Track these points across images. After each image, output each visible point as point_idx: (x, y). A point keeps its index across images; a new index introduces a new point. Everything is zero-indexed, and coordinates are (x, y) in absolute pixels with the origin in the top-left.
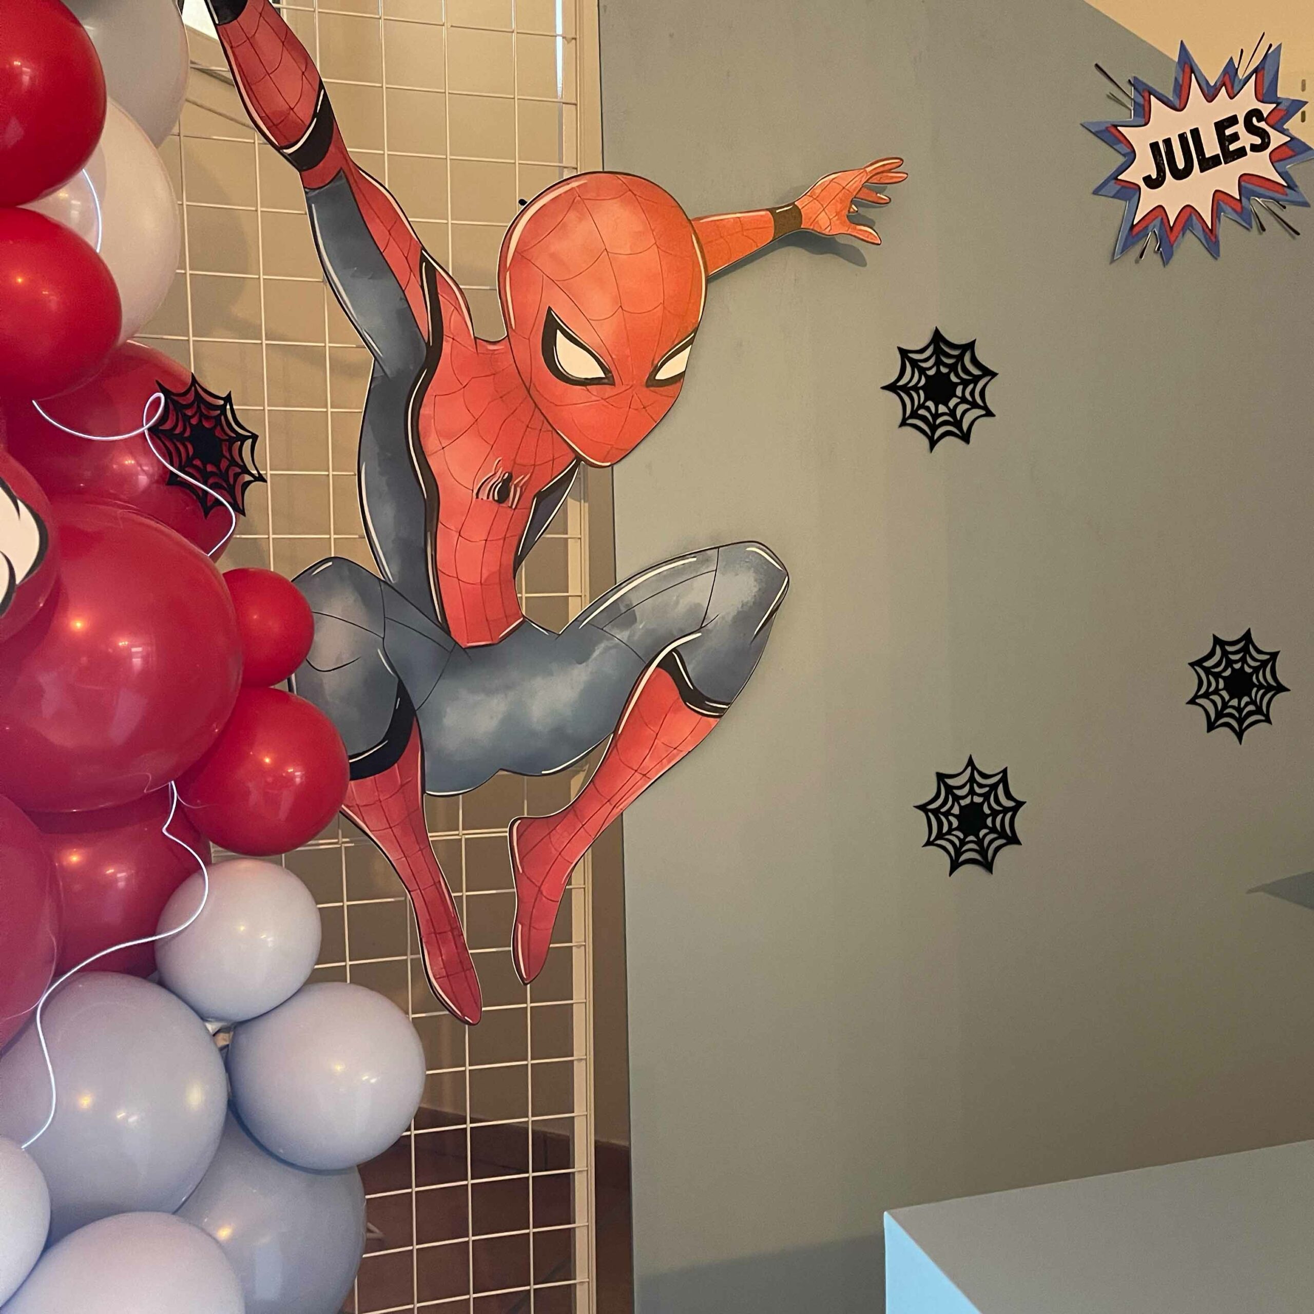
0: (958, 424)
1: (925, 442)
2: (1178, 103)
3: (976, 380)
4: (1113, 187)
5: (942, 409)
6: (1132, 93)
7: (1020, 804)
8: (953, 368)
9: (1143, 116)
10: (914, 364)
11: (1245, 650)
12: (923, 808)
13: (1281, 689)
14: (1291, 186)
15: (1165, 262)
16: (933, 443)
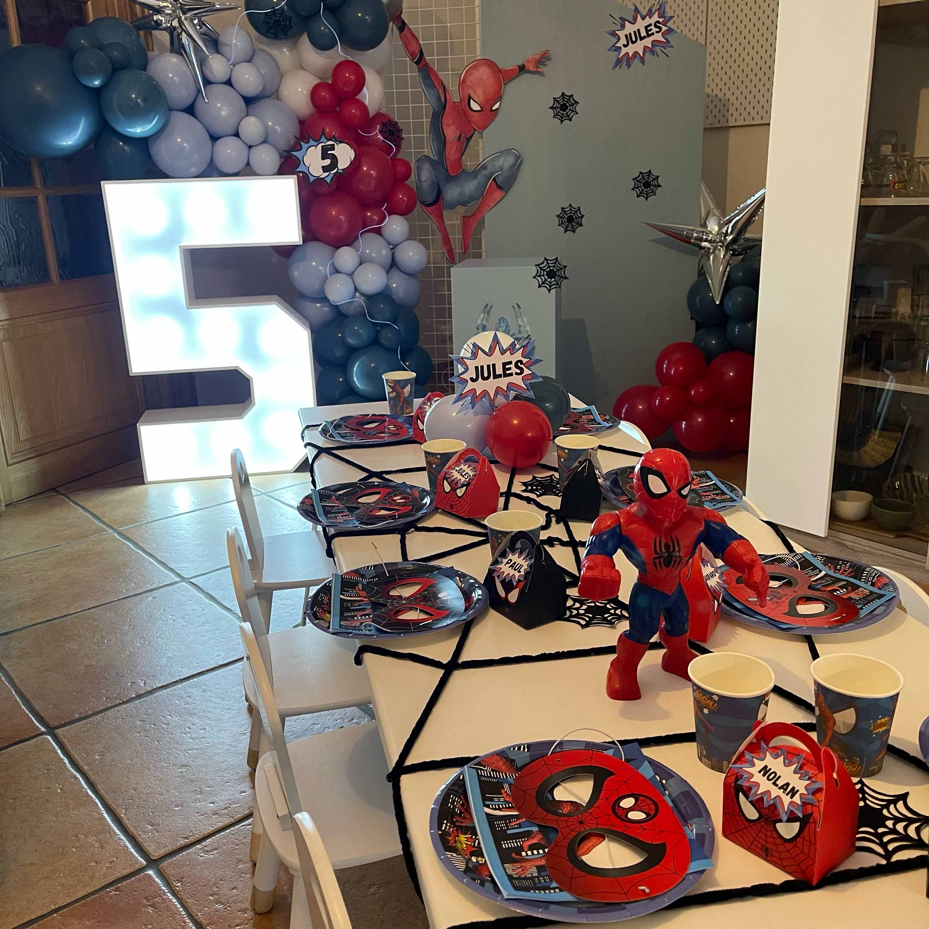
0: (568, 116)
1: (560, 121)
2: (633, 22)
3: (573, 104)
4: (614, 48)
5: (565, 113)
6: (620, 21)
7: (583, 216)
8: (567, 102)
9: (623, 27)
10: (557, 101)
11: (649, 175)
12: (558, 216)
13: (659, 186)
14: (668, 42)
15: (629, 67)
16: (562, 122)
